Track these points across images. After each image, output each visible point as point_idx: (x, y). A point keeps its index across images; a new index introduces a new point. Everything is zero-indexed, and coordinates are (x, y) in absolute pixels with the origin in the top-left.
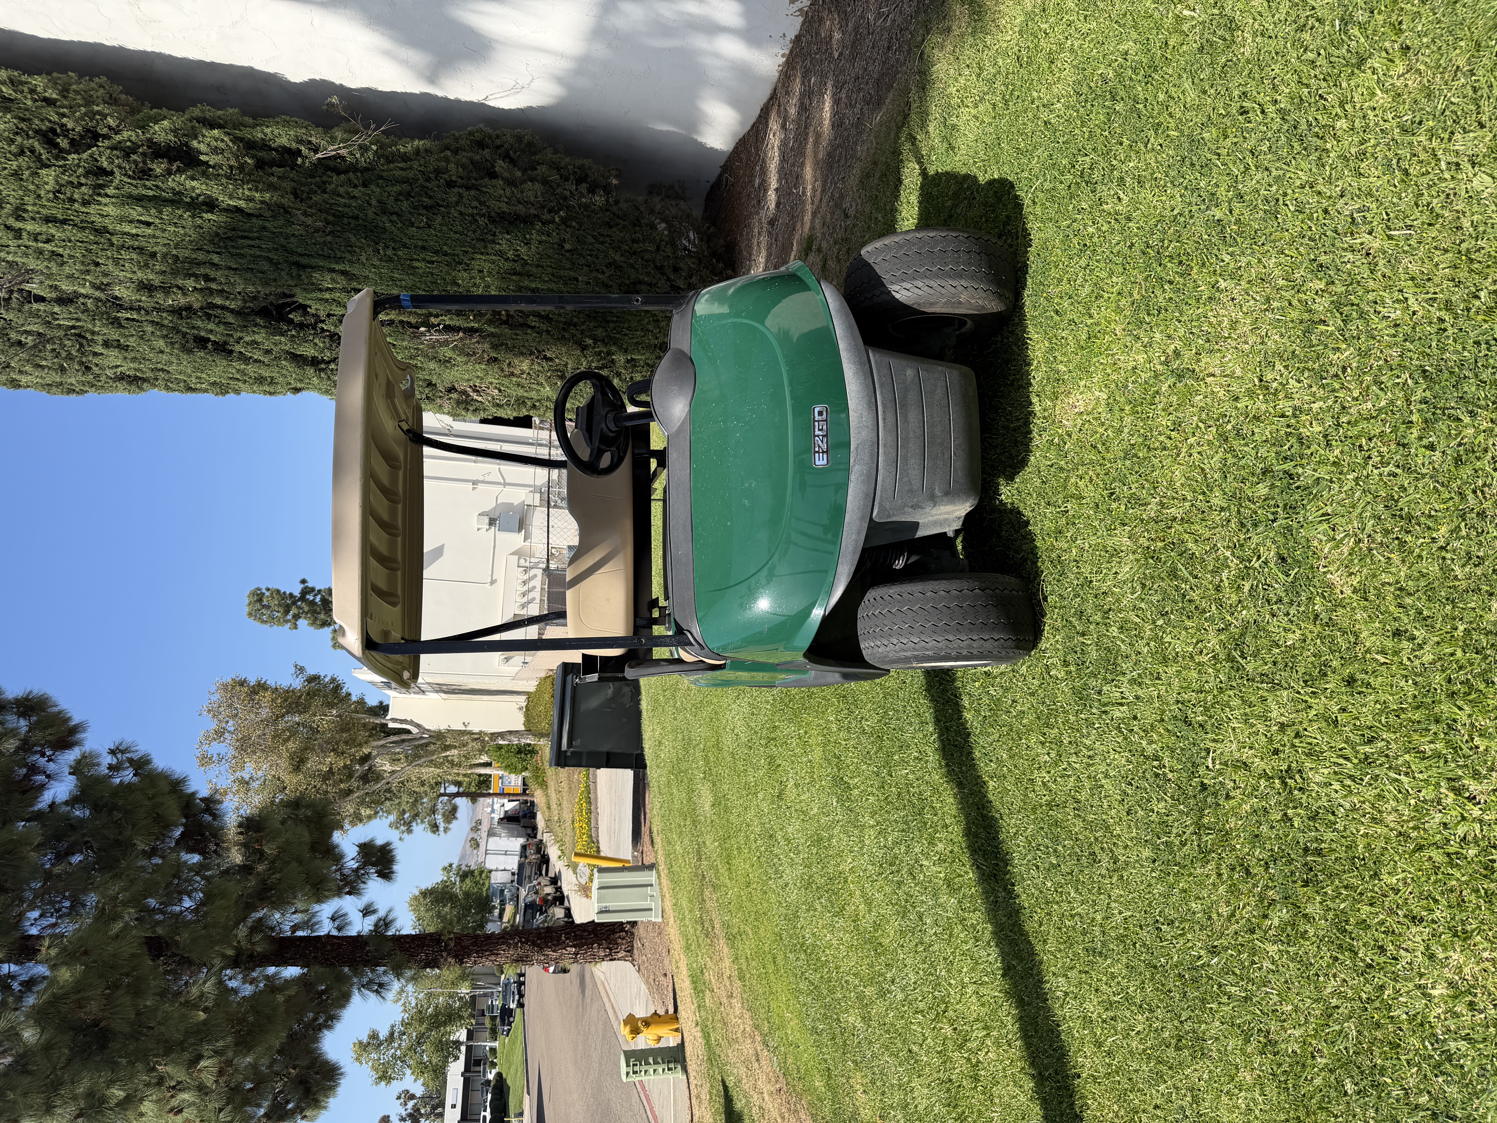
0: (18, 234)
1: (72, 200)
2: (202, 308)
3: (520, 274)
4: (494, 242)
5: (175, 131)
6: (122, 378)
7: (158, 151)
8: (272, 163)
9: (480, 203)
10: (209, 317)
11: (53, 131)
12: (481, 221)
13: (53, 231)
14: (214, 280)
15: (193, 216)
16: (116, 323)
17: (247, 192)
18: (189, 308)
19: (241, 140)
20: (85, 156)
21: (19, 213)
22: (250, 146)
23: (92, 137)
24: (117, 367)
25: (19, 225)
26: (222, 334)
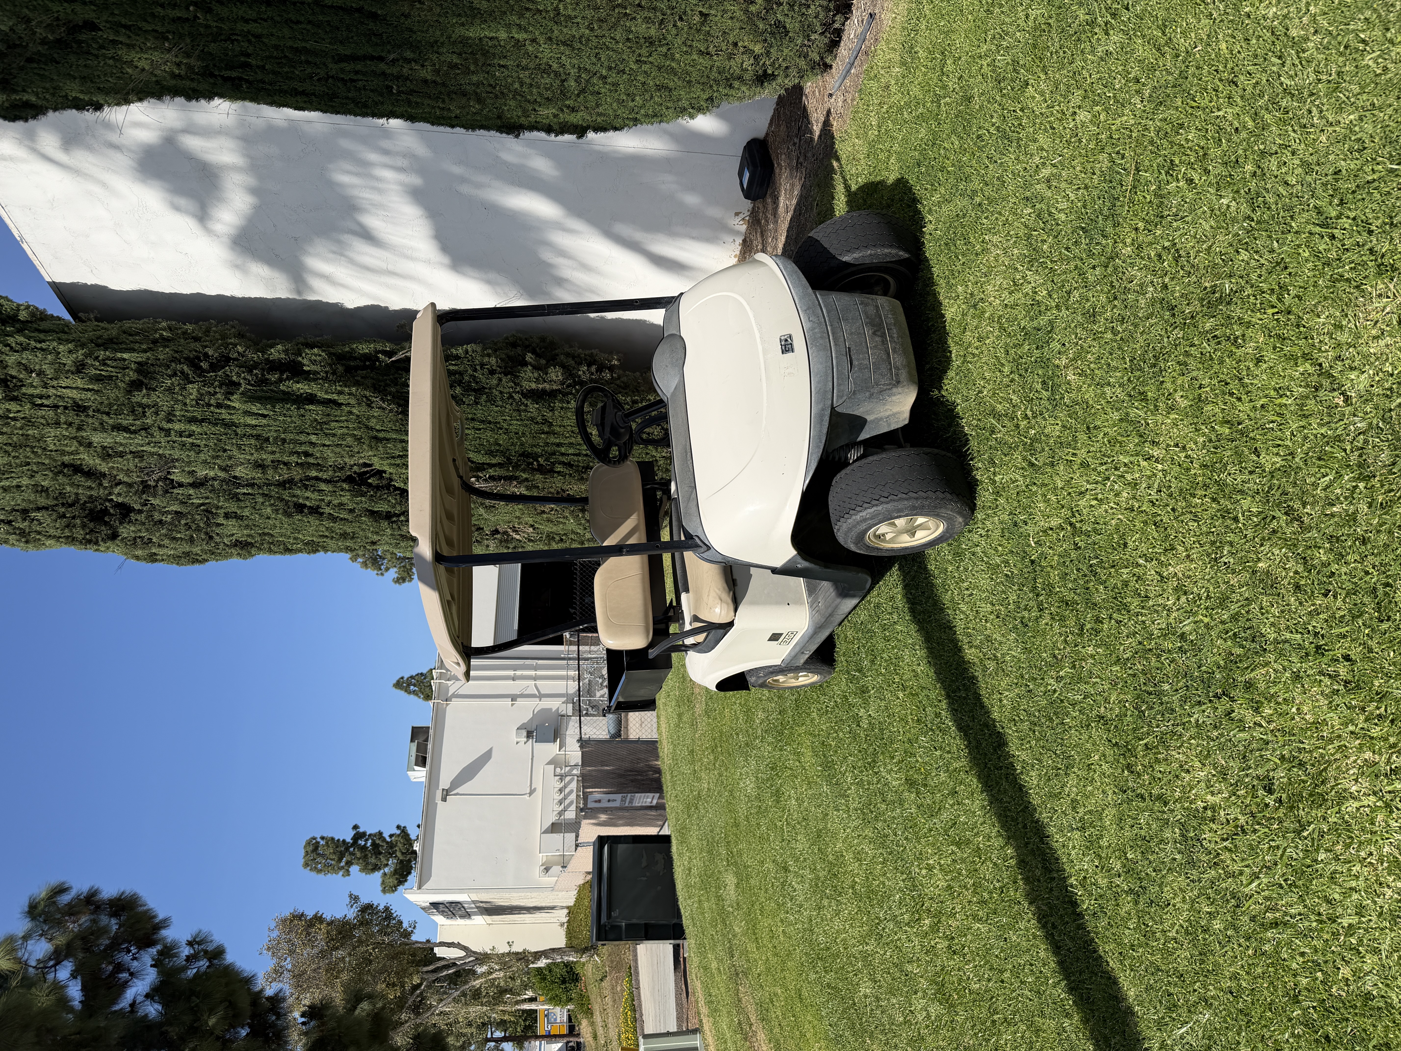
0: (168, 432)
1: (209, 405)
2: (301, 480)
3: (547, 433)
4: (525, 411)
5: (286, 351)
6: (237, 544)
7: (274, 366)
8: (357, 368)
9: (515, 384)
10: (306, 487)
11: (198, 358)
12: (517, 397)
13: (194, 428)
14: (311, 455)
15: (298, 408)
16: (236, 497)
17: (339, 388)
18: (291, 481)
19: (334, 354)
20: (220, 373)
21: (170, 418)
22: (340, 358)
23: (226, 360)
24: (233, 535)
25: (170, 426)
26: (316, 500)
